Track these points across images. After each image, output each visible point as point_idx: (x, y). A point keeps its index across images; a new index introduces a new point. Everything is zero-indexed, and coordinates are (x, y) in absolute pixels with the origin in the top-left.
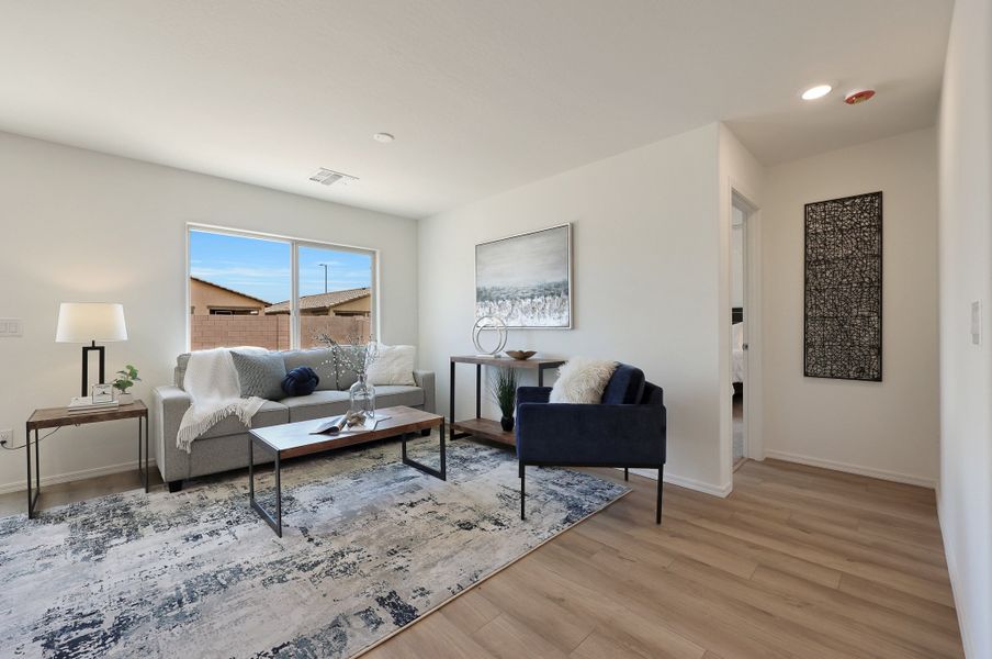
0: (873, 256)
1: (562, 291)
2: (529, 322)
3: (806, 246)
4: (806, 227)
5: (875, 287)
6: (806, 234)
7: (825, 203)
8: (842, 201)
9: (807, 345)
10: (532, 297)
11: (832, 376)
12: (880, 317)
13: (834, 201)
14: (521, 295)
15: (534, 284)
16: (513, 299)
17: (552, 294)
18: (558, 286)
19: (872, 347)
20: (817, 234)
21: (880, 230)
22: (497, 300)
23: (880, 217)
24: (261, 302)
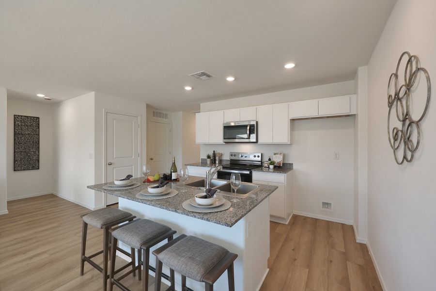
0: (37, 135)
3: (15, 128)
4: (15, 122)
5: (38, 143)
6: (15, 124)
7: (22, 116)
8: (27, 117)
9: (15, 161)
11: (24, 170)
12: (39, 152)
13: (25, 116)
19: (36, 160)
20: (19, 125)
21: (39, 128)
23: (39, 124)
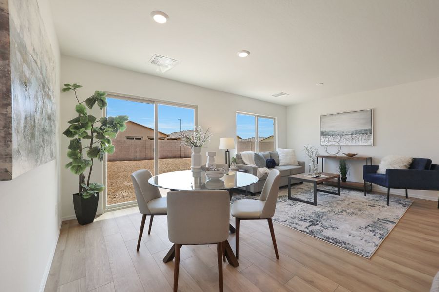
1: (369, 132)
2: (350, 143)
10: (352, 135)
14: (345, 133)
15: (353, 130)
16: (341, 136)
17: (363, 134)
18: (366, 130)
22: (332, 136)
24: (166, 135)
